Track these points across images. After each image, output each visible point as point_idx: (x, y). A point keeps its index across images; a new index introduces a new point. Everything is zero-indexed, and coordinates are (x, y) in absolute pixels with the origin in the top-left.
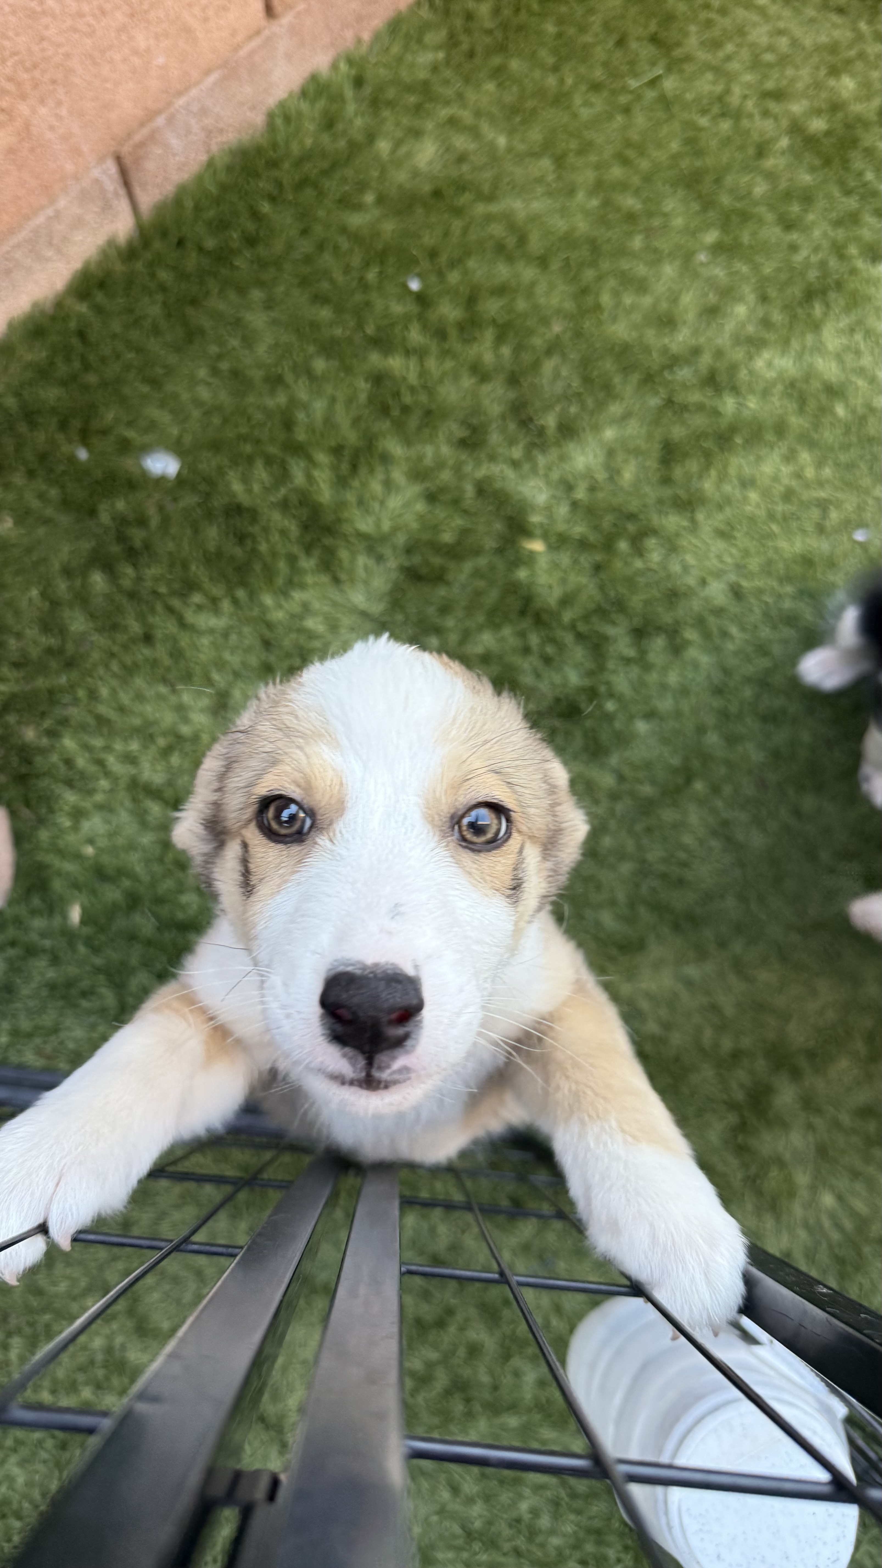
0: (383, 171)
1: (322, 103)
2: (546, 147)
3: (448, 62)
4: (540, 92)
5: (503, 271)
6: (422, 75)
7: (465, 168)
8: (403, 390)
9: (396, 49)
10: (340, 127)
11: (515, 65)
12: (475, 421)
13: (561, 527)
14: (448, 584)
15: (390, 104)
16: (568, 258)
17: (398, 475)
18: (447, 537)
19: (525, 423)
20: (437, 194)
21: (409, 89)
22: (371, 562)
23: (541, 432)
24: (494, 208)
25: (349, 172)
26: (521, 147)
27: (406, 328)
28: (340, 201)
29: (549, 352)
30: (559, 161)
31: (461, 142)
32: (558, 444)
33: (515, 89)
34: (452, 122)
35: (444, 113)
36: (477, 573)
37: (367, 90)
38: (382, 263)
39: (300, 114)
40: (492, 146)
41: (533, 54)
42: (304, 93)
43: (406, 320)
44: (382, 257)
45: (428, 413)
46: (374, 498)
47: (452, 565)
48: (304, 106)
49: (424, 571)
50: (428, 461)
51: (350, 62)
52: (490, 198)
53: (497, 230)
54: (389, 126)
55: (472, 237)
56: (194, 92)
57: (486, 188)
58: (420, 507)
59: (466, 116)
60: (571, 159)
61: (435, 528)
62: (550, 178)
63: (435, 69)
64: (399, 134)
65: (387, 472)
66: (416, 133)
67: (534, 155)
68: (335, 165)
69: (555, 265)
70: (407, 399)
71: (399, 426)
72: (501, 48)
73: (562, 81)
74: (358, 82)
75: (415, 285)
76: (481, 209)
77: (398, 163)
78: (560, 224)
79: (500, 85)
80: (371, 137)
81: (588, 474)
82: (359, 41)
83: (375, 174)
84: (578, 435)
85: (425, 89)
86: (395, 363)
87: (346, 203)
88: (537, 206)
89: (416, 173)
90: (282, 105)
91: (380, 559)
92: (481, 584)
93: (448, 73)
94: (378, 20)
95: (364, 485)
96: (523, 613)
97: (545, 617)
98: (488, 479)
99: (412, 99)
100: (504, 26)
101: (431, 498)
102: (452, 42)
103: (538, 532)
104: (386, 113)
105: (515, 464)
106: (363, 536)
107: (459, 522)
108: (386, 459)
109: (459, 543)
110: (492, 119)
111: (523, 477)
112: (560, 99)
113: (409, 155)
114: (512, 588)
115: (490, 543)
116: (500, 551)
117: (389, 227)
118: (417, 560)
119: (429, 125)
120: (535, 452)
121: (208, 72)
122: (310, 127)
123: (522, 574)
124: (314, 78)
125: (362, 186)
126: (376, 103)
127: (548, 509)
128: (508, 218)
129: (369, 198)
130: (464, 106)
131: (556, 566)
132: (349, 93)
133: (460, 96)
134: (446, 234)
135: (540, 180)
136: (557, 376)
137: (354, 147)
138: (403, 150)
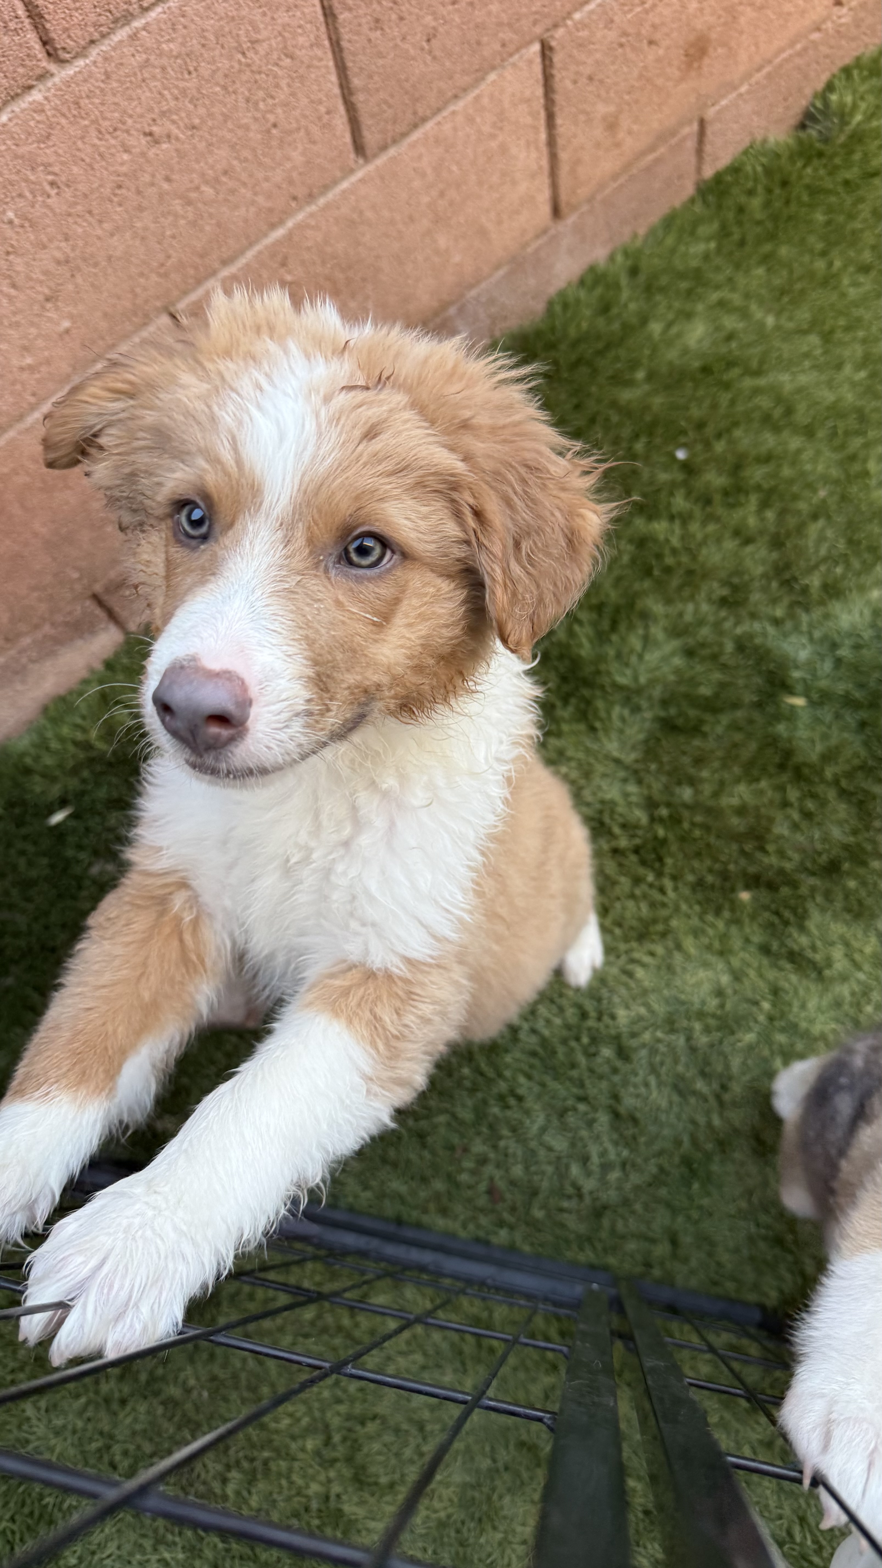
0: (655, 349)
1: (599, 291)
2: (814, 325)
3: (719, 250)
4: (811, 275)
5: (769, 440)
6: (694, 263)
7: (734, 345)
8: (667, 552)
9: (670, 241)
10: (615, 311)
11: (784, 251)
12: (736, 580)
13: (823, 683)
14: (705, 735)
15: (662, 290)
16: (835, 427)
17: (657, 632)
18: (705, 691)
19: (788, 583)
20: (706, 370)
21: (682, 276)
22: (626, 712)
23: (805, 590)
24: (762, 382)
25: (622, 353)
26: (790, 325)
27: (671, 494)
28: (612, 377)
29: (815, 517)
30: (827, 337)
31: (730, 322)
32: (822, 603)
33: (785, 273)
34: (722, 304)
35: (715, 296)
36: (735, 727)
37: (642, 278)
38: (651, 434)
39: (578, 301)
40: (762, 325)
41: (803, 241)
42: (582, 282)
43: (672, 487)
44: (650, 429)
45: (690, 573)
46: (632, 651)
47: (708, 717)
48: (582, 294)
49: (680, 722)
50: (688, 617)
51: (626, 254)
52: (758, 373)
53: (764, 402)
54: (661, 309)
55: (740, 408)
56: (483, 285)
57: (754, 364)
58: (678, 661)
59: (736, 299)
60: (839, 335)
61: (693, 682)
62: (818, 352)
63: (706, 257)
64: (671, 316)
65: (647, 627)
66: (688, 316)
67: (803, 332)
68: (608, 346)
69: (821, 434)
70: (669, 560)
71: (660, 585)
72: (772, 237)
73: (830, 264)
74: (634, 271)
75: (681, 455)
76: (748, 383)
77: (670, 343)
78: (829, 397)
79: (769, 270)
80: (644, 321)
81: (853, 633)
82: (635, 235)
83: (647, 352)
84: (845, 596)
85: (697, 276)
86: (660, 527)
87: (620, 380)
88: (803, 379)
89: (685, 351)
90: (562, 294)
91: (636, 709)
92: (738, 737)
93: (718, 261)
94: (655, 215)
95: (623, 639)
96: (782, 767)
97: (806, 771)
98: (751, 636)
99: (684, 285)
100: (775, 218)
101: (689, 653)
102: (724, 233)
103: (799, 688)
104: (658, 298)
105: (777, 622)
106: (620, 688)
107: (717, 676)
108: (645, 616)
109: (717, 695)
110: (761, 302)
111: (785, 635)
112: (829, 281)
113: (679, 335)
114: (772, 741)
115: (749, 697)
116: (759, 705)
117: (658, 401)
118: (673, 711)
119: (700, 307)
120: (799, 611)
121: (498, 267)
122: (587, 312)
123: (781, 728)
124: (592, 269)
125: (634, 365)
126: (649, 289)
127: (810, 667)
128: (775, 392)
129: (640, 375)
130: (733, 289)
131: (817, 720)
132: (624, 281)
133: (730, 280)
134: (714, 406)
135: (807, 355)
136: (821, 539)
137: (628, 329)
138: (674, 330)
